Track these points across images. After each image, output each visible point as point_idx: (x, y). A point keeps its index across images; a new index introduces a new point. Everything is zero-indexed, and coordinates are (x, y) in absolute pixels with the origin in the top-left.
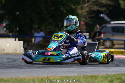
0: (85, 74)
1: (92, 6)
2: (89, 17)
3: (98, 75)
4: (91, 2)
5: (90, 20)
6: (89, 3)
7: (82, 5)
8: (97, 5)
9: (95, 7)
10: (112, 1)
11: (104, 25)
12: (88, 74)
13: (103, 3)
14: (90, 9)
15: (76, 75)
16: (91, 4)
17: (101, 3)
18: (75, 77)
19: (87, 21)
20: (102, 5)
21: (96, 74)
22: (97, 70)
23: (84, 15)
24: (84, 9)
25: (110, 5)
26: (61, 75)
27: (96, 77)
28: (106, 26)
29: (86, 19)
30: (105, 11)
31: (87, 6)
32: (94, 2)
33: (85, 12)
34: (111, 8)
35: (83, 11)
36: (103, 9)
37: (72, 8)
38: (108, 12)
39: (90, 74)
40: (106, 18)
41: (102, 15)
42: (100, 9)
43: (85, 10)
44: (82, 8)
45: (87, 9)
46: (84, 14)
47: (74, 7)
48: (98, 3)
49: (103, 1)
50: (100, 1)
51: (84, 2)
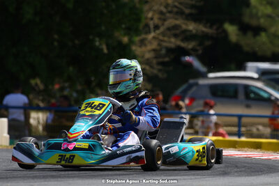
1: (166, 39)
2: (159, 64)
4: (162, 29)
5: (160, 70)
6: (158, 32)
7: (143, 36)
8: (176, 36)
9: (173, 40)
10: (211, 27)
11: (191, 81)
13: (191, 31)
14: (159, 45)
16: (163, 34)
17: (185, 31)
19: (155, 71)
20: (187, 36)
23: (148, 59)
24: (145, 45)
25: (205, 36)
28: (197, 84)
29: (151, 67)
30: (194, 50)
31: (154, 38)
32: (169, 29)
33: (150, 51)
34: (208, 43)
35: (143, 49)
36: (190, 45)
37: (120, 43)
38: (200, 52)
40: (197, 64)
41: (187, 58)
42: (183, 45)
43: (149, 47)
44: (143, 43)
45: (154, 45)
46: (148, 56)
47: (125, 40)
48: (178, 32)
49: (192, 27)
50: (184, 27)
51: (147, 29)
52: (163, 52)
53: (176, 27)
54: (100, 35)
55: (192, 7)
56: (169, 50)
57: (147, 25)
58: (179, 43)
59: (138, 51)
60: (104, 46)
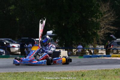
1: (106, 31)
2: (104, 37)
3: (109, 69)
5: (104, 38)
6: (104, 29)
9: (108, 31)
10: (117, 28)
11: (112, 41)
12: (103, 69)
15: (97, 70)
19: (103, 39)
20: (111, 30)
21: (108, 69)
22: (108, 66)
25: (116, 30)
27: (108, 70)
28: (114, 42)
30: (113, 33)
32: (106, 28)
34: (116, 32)
35: (100, 33)
37: (94, 32)
39: (105, 69)
40: (114, 37)
41: (111, 35)
42: (110, 32)
44: (100, 32)
45: (103, 32)
46: (101, 35)
47: (95, 31)
49: (112, 28)
50: (110, 28)
51: (101, 28)
53: (108, 28)
55: (112, 23)
56: (107, 33)
57: (101, 27)
58: (109, 32)
59: (99, 34)
60: (90, 33)
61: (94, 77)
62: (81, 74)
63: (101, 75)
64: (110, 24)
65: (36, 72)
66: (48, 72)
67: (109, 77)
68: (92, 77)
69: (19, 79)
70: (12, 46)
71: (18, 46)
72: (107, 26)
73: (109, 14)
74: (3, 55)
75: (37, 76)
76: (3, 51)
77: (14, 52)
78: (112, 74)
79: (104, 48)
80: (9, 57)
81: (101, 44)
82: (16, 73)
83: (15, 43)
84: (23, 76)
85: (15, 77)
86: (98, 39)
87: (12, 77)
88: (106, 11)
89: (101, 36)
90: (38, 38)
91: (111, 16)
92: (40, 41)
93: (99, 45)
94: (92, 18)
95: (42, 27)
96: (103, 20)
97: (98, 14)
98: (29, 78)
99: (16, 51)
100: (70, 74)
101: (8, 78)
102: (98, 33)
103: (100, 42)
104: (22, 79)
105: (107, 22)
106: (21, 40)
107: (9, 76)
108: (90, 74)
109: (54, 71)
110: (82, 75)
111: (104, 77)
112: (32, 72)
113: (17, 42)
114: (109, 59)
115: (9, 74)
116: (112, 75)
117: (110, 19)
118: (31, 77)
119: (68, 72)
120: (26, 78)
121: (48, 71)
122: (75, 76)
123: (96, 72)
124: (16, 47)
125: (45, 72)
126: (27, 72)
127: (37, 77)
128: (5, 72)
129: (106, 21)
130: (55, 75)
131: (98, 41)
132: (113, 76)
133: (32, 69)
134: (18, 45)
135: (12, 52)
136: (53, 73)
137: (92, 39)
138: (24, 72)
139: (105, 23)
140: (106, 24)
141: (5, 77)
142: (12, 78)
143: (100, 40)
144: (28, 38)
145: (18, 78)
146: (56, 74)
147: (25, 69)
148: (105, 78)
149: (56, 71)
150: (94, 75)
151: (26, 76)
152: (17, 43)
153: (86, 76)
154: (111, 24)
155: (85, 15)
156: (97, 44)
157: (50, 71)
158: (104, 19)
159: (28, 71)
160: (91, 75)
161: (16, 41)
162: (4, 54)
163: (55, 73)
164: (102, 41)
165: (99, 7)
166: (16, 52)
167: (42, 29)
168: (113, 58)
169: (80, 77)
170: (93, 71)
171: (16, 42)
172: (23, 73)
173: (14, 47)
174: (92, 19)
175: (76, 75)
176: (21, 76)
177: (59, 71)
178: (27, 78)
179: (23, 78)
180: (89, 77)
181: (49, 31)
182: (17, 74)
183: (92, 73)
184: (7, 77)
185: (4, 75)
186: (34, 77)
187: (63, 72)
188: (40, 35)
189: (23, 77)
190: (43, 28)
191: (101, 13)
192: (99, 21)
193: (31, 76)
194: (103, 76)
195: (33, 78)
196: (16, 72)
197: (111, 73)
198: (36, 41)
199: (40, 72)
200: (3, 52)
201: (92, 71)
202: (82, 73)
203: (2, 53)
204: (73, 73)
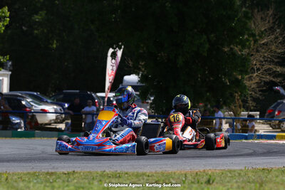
0: (254, 167)
1: (264, 76)
2: (259, 91)
3: (272, 168)
4: (261, 71)
5: (261, 95)
6: (259, 72)
7: (251, 75)
8: (269, 74)
9: (268, 77)
11: (279, 101)
12: (258, 167)
13: (278, 72)
14: (260, 80)
15: (243, 168)
16: (262, 73)
17: (275, 72)
18: (241, 170)
19: (258, 95)
20: (276, 75)
21: (269, 166)
22: (269, 160)
24: (252, 80)
26: (222, 168)
27: (269, 171)
28: (282, 103)
29: (255, 93)
30: (280, 83)
31: (257, 76)
32: (265, 70)
33: (254, 84)
35: (251, 82)
36: (278, 80)
37: (237, 79)
39: (261, 167)
40: (282, 91)
41: (277, 88)
42: (274, 80)
43: (254, 81)
44: (250, 78)
45: (257, 80)
46: (253, 86)
47: (240, 77)
48: (271, 72)
49: (279, 69)
50: (274, 69)
51: (253, 70)
52: (262, 83)
53: (269, 69)
54: (225, 75)
55: (278, 57)
56: (266, 83)
57: (253, 68)
58: (272, 79)
59: (247, 83)
60: (227, 81)
61: (235, 185)
62: (205, 179)
63: (254, 182)
64: (273, 61)
65: (99, 171)
66: (127, 173)
67: (271, 185)
68: (232, 186)
69: (59, 187)
70: (42, 110)
71: (56, 110)
72: (267, 66)
73: (273, 37)
74: (19, 130)
75: (101, 181)
76: (18, 121)
77: (46, 124)
78: (278, 180)
79: (258, 117)
80: (33, 136)
81: (252, 108)
82: (52, 174)
83: (46, 102)
84: (68, 181)
85: (48, 184)
86: (245, 96)
87: (42, 183)
88: (265, 30)
89: (253, 90)
90: (104, 91)
91: (276, 43)
92: (106, 99)
93: (247, 111)
94: (232, 46)
95: (113, 66)
96: (258, 51)
97: (246, 37)
98: (82, 185)
99: (51, 120)
100: (179, 178)
101: (32, 184)
102: (245, 82)
103: (251, 103)
104: (66, 188)
105: (266, 55)
106: (62, 96)
107: (35, 181)
108: (228, 179)
109: (140, 171)
110: (208, 182)
111: (261, 185)
112: (90, 172)
113: (54, 100)
114: (271, 144)
115: (35, 175)
116: (278, 183)
117: (273, 48)
118: (87, 185)
119: (175, 173)
120: (75, 187)
121: (126, 171)
122: (192, 182)
123: (240, 174)
124: (49, 112)
125: (119, 172)
126: (77, 173)
127: (101, 184)
128: (25, 172)
129: (265, 52)
130: (143, 179)
131: (245, 101)
132: (282, 184)
133: (89, 165)
134: (55, 107)
135: (42, 124)
136: (137, 175)
137: (232, 95)
138: (71, 170)
139: (261, 59)
140: (265, 61)
141: (25, 183)
142: (43, 185)
143: (249, 99)
144: (78, 91)
145: (56, 185)
146: (145, 178)
147: (71, 165)
148: (262, 188)
149: (145, 171)
150: (237, 182)
151: (75, 181)
152: (53, 103)
153: (217, 183)
154: (276, 60)
155: (215, 39)
156: (244, 107)
157: (131, 171)
158: (260, 49)
159: (79, 170)
160: (228, 182)
161: (50, 98)
162: (21, 128)
163: (144, 174)
164: (254, 100)
165: (250, 19)
166: (50, 124)
167: (112, 70)
168: (281, 142)
169: (203, 186)
170: (234, 171)
171: (49, 101)
172: (68, 174)
173: (44, 112)
174: (231, 49)
175: (193, 180)
176: (64, 181)
177: (154, 171)
178: (76, 185)
179: (67, 186)
180: (225, 186)
181: (130, 74)
182: (54, 177)
183: (232, 177)
184: (30, 182)
185: (21, 178)
186: (93, 183)
187: (163, 174)
188: (108, 85)
189: (66, 183)
190: (115, 68)
191: (253, 35)
192: (248, 54)
193: (86, 181)
194: (258, 185)
195: (92, 186)
196: (50, 171)
197: (277, 177)
198: (98, 97)
199: (107, 171)
200: (19, 124)
201: (230, 171)
202: (208, 177)
203: (17, 126)
204: (186, 175)
